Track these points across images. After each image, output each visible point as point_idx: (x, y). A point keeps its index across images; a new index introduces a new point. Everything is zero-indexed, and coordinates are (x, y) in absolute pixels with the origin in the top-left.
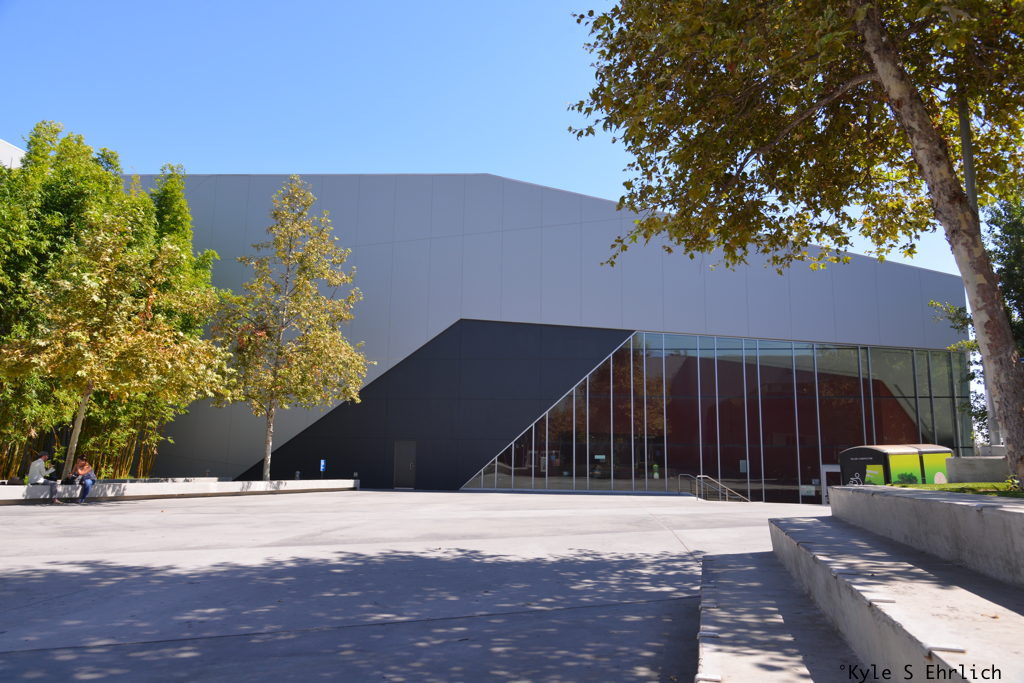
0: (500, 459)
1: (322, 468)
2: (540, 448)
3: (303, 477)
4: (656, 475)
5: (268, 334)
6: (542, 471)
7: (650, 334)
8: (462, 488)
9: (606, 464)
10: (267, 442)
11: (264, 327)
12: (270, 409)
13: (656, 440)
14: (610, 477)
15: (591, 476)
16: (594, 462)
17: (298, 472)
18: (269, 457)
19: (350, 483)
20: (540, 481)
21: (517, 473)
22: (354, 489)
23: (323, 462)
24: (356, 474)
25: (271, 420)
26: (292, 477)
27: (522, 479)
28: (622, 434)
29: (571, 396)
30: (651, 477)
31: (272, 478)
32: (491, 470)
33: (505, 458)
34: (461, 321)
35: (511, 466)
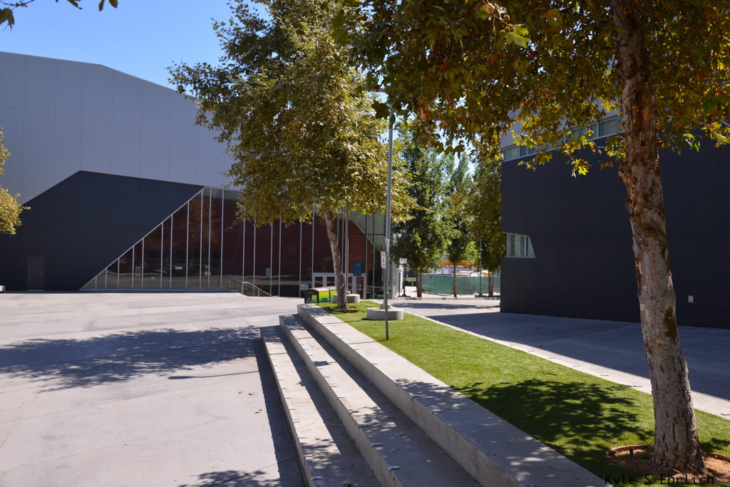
0: (109, 269)
2: (137, 262)
7: (215, 189)
8: (80, 290)
9: (183, 270)
16: (175, 270)
22: (3, 292)
29: (160, 228)
33: (113, 269)
34: (80, 172)
35: (117, 273)
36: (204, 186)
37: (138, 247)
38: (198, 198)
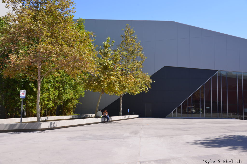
0: (178, 108)
7: (223, 71)
8: (166, 117)
18: (121, 109)
22: (138, 118)
24: (133, 113)
29: (199, 90)
32: (175, 112)
35: (181, 110)
36: (218, 70)
37: (190, 99)
38: (215, 76)
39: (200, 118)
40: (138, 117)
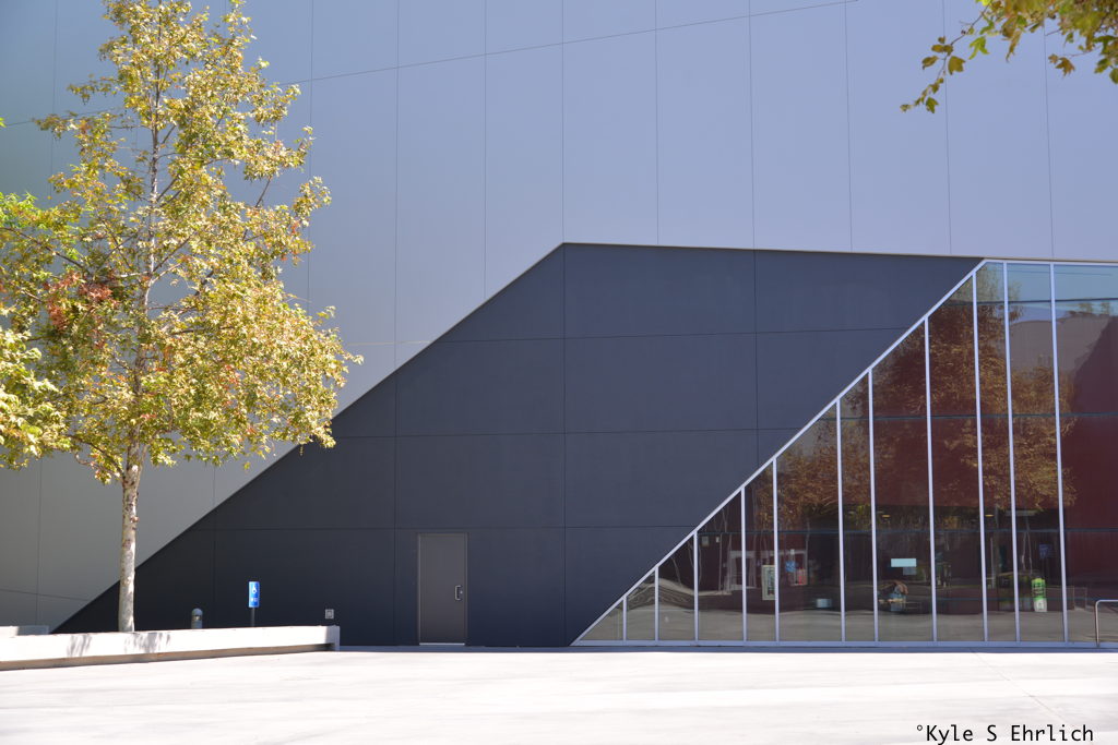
0: (665, 572)
1: (252, 600)
2: (760, 543)
3: (210, 622)
4: (1040, 604)
5: (117, 294)
6: (766, 597)
7: (1018, 265)
8: (575, 643)
9: (917, 580)
10: (125, 544)
11: (105, 279)
12: (129, 468)
13: (1040, 519)
14: (930, 612)
15: (884, 609)
16: (888, 574)
17: (198, 611)
18: (131, 578)
19: (318, 634)
20: (760, 620)
21: (706, 605)
22: (327, 647)
23: (253, 587)
24: (330, 614)
25: (132, 492)
26: (185, 624)
27: (720, 618)
28: (957, 509)
29: (829, 420)
30: (1028, 609)
31: (140, 626)
32: (643, 599)
33: (677, 570)
34: (564, 246)
35: (693, 588)
36: (982, 259)
37: (760, 491)
39: (843, 643)
40: (322, 641)
